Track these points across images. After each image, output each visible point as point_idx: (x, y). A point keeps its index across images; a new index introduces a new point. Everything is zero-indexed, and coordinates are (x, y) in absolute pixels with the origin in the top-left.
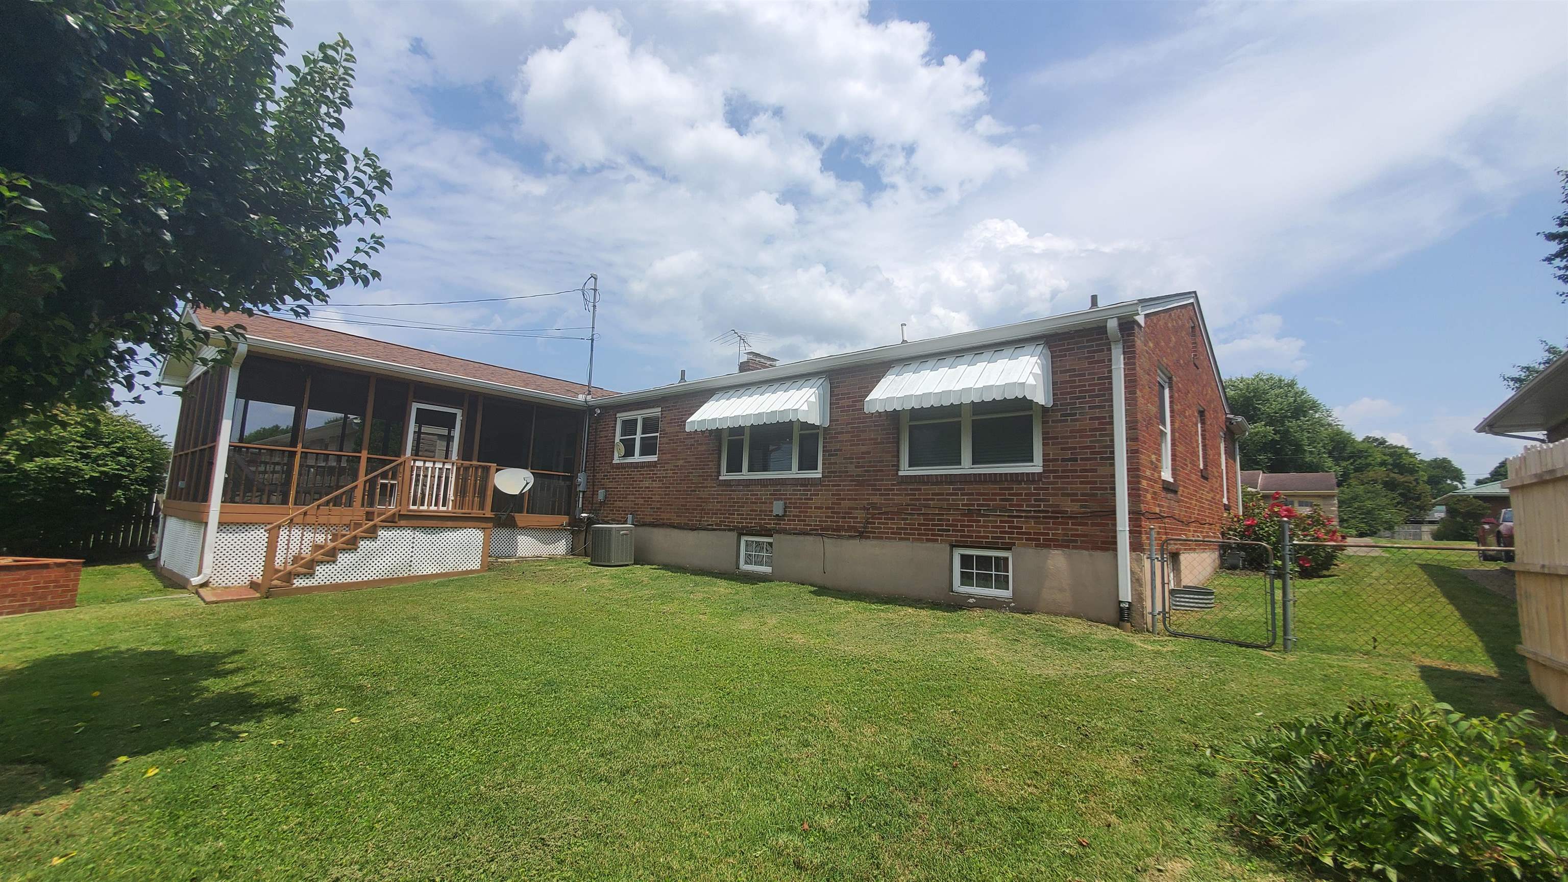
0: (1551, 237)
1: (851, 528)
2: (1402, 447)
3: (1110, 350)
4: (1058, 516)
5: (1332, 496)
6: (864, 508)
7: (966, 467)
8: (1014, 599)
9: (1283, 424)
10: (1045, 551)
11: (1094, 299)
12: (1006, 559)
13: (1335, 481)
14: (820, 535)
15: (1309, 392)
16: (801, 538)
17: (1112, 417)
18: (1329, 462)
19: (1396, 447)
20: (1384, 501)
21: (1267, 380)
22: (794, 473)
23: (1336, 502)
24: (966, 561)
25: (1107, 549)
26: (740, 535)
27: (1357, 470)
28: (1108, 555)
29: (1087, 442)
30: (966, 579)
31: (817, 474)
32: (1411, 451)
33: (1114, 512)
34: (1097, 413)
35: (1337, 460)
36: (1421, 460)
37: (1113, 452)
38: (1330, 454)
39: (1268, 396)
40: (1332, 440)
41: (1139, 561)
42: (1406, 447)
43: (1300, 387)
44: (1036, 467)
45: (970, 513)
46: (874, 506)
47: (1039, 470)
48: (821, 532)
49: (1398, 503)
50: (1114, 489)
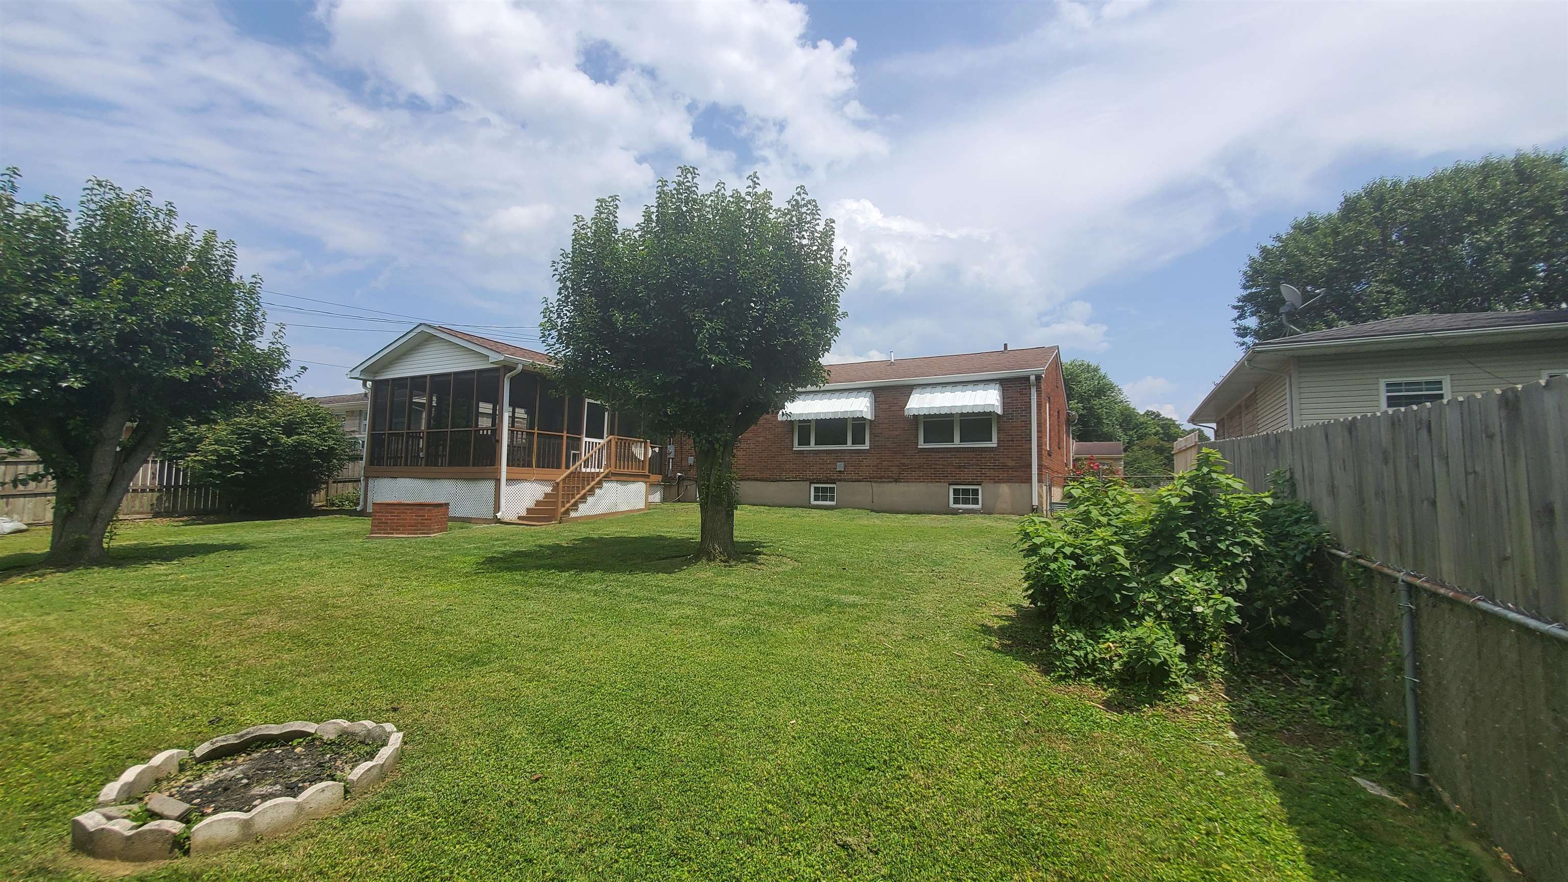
0: (1235, 307)
1: (889, 477)
2: (1171, 419)
3: (1030, 389)
4: (1004, 467)
5: (1120, 459)
6: (897, 466)
7: (957, 443)
8: (982, 508)
9: (1089, 401)
10: (998, 485)
11: (1006, 345)
12: (978, 490)
13: (1122, 448)
14: (870, 482)
15: (1109, 377)
16: (857, 483)
17: (1031, 421)
18: (1119, 432)
19: (1167, 419)
20: (1153, 462)
21: (1080, 365)
22: (849, 446)
23: (1123, 463)
24: (956, 492)
25: (1027, 483)
26: (811, 483)
27: (1140, 438)
28: (1027, 485)
29: (1019, 432)
30: (956, 501)
31: (866, 446)
32: (1177, 423)
33: (1031, 465)
34: (1024, 419)
35: (1125, 431)
36: (1184, 430)
37: (1031, 437)
38: (1121, 426)
39: (1078, 379)
40: (1122, 414)
41: (1041, 487)
42: (1173, 419)
43: (1102, 372)
44: (993, 444)
45: (960, 467)
46: (903, 464)
47: (995, 445)
48: (870, 479)
49: (1164, 464)
50: (1031, 455)
